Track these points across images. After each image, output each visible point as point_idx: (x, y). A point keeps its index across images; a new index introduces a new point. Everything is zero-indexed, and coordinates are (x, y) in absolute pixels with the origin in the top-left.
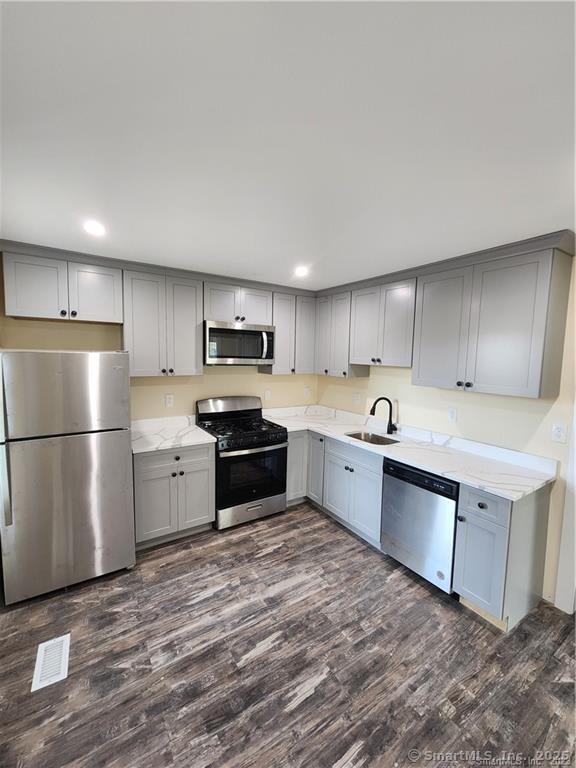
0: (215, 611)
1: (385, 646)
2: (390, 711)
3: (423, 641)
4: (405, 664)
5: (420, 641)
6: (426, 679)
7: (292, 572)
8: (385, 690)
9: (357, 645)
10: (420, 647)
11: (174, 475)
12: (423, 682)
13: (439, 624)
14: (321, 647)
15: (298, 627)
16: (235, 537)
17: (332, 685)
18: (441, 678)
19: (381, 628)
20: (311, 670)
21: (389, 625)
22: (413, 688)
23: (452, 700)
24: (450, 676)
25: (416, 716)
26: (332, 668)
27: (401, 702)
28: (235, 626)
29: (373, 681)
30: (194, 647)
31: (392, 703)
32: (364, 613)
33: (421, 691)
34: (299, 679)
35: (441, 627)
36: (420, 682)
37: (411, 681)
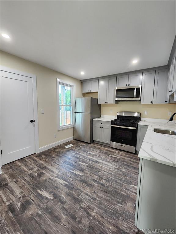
0: (88, 155)
1: (98, 186)
2: (77, 189)
3: (107, 198)
4: (94, 192)
5: (108, 197)
6: (92, 198)
7: (110, 162)
8: (83, 187)
9: (94, 180)
10: (104, 197)
11: (100, 127)
12: (90, 197)
13: (122, 204)
14: (89, 173)
15: (92, 167)
16: (112, 150)
17: (80, 177)
18: (95, 203)
19: (105, 185)
20: (81, 172)
21: (107, 187)
22: (87, 195)
23: (88, 206)
24: (97, 207)
25: (78, 196)
26: (84, 176)
27: (81, 192)
28: (86, 159)
29: (85, 185)
30: (78, 156)
31: (80, 189)
32: (108, 180)
33: (87, 197)
34: (78, 171)
35: (120, 205)
36: (90, 196)
37: (89, 194)
